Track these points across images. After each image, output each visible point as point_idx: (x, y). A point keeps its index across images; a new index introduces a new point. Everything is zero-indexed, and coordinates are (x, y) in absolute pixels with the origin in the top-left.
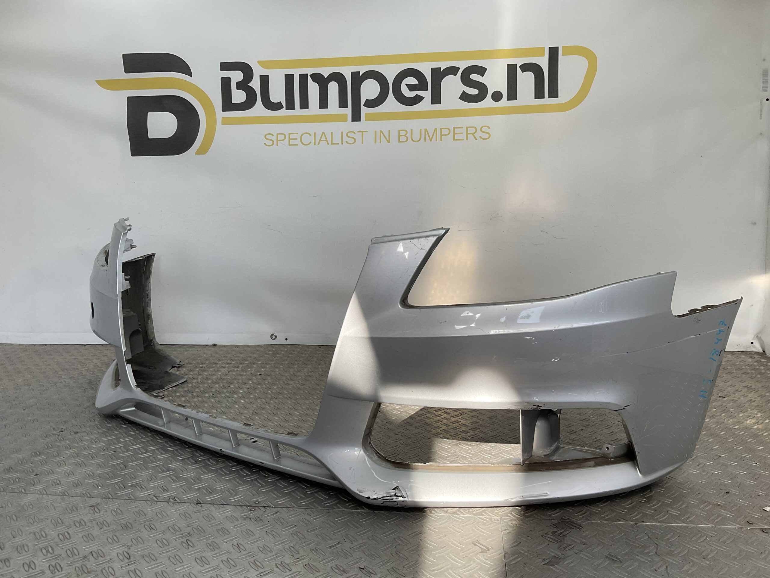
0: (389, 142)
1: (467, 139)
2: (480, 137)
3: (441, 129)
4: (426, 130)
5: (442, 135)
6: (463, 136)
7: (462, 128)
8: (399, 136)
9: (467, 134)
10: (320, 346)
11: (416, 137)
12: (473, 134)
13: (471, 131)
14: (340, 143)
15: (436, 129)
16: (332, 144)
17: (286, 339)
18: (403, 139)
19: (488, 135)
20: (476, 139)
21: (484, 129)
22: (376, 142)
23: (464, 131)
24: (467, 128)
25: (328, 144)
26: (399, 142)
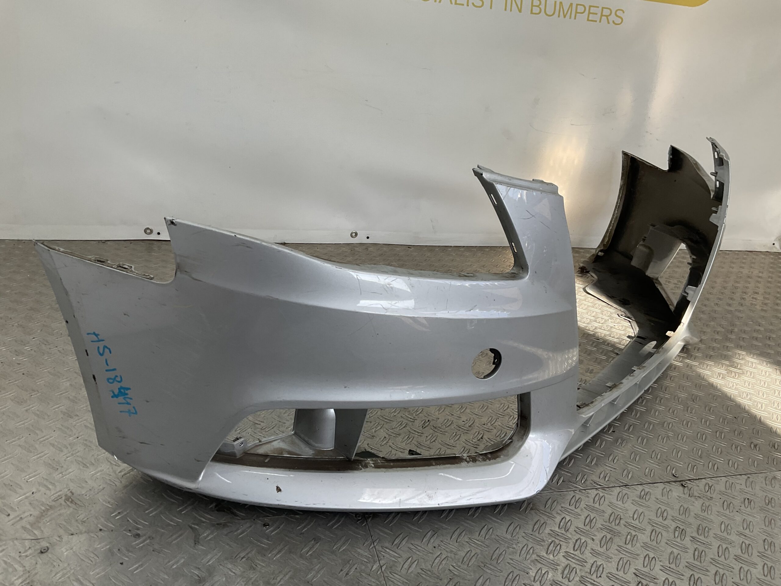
0: (520, 11)
1: (600, 22)
2: (613, 22)
3: (577, 5)
4: (561, 3)
5: (576, 12)
6: (597, 18)
7: (598, 7)
8: (532, 6)
9: (602, 15)
10: (410, 247)
11: (550, 11)
12: (607, 16)
13: (606, 12)
14: (465, 4)
15: (571, 4)
16: (456, 4)
17: (368, 238)
18: (536, 10)
19: (620, 21)
20: (609, 23)
21: (619, 13)
22: (506, 10)
23: (598, 11)
24: (603, 8)
25: (451, 3)
26: (532, 13)
